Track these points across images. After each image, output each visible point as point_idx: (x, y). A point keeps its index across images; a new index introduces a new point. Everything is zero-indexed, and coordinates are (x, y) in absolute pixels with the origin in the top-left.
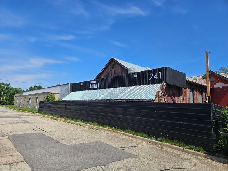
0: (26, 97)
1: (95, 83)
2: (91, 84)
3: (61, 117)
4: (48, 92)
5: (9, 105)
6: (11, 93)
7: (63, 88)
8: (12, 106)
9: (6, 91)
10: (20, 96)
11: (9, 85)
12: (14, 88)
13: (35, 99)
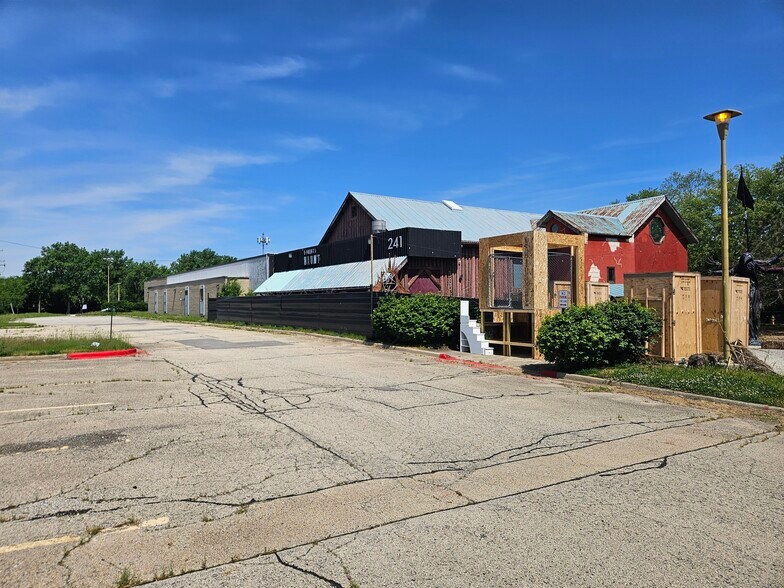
0: (177, 288)
1: (313, 254)
2: (307, 255)
3: (247, 324)
4: (224, 278)
5: (135, 312)
6: (130, 278)
7: (256, 265)
8: (145, 313)
9: (115, 273)
10: (162, 287)
11: (122, 253)
12: (134, 261)
13: (199, 293)
